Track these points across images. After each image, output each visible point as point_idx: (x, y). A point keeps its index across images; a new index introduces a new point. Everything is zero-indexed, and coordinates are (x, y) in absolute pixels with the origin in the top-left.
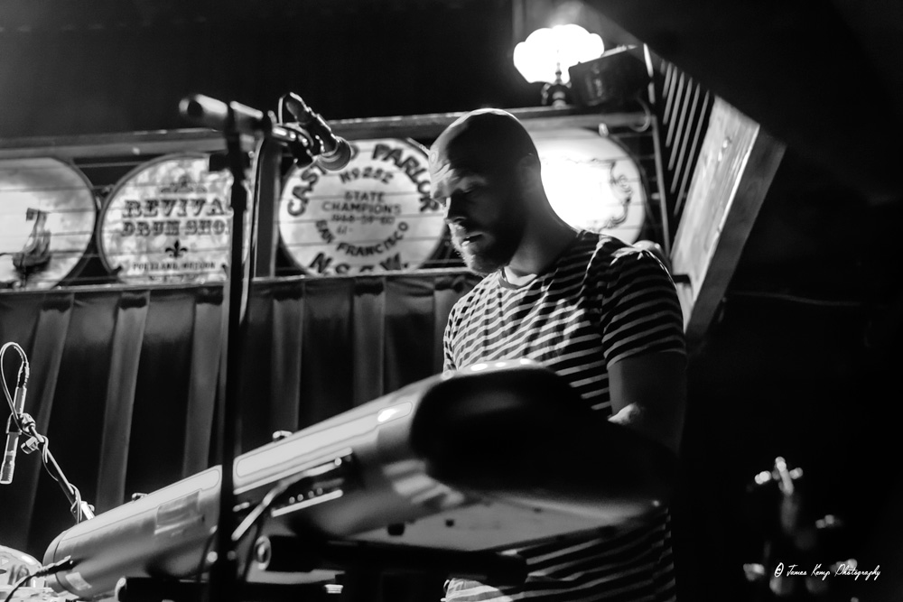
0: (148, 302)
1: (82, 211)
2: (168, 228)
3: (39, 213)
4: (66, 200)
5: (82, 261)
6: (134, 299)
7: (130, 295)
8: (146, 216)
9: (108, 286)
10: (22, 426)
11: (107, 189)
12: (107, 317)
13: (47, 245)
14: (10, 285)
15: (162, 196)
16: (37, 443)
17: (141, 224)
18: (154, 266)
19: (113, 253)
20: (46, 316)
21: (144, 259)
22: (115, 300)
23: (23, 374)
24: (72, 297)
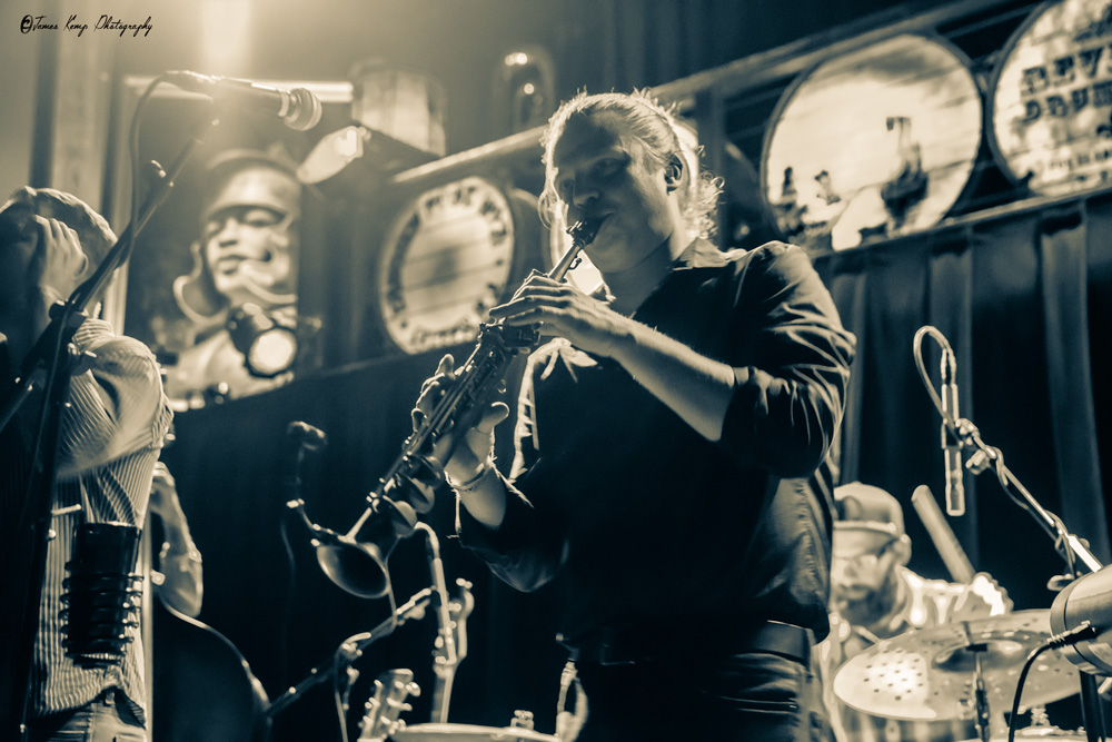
0: (1085, 217)
1: (960, 101)
2: (1097, 95)
3: (901, 120)
4: (935, 91)
5: (973, 175)
6: (1062, 216)
7: (1056, 213)
8: (1057, 84)
9: (1018, 206)
10: (961, 437)
11: (991, 59)
12: (1025, 251)
13: (919, 164)
14: (881, 229)
15: (1078, 47)
16: (988, 459)
17: (1051, 99)
18: (1083, 160)
19: (1015, 154)
20: (939, 265)
21: (1066, 152)
22: (1031, 224)
23: (948, 368)
24: (969, 232)
